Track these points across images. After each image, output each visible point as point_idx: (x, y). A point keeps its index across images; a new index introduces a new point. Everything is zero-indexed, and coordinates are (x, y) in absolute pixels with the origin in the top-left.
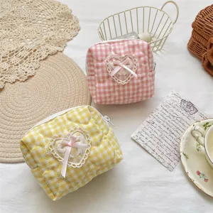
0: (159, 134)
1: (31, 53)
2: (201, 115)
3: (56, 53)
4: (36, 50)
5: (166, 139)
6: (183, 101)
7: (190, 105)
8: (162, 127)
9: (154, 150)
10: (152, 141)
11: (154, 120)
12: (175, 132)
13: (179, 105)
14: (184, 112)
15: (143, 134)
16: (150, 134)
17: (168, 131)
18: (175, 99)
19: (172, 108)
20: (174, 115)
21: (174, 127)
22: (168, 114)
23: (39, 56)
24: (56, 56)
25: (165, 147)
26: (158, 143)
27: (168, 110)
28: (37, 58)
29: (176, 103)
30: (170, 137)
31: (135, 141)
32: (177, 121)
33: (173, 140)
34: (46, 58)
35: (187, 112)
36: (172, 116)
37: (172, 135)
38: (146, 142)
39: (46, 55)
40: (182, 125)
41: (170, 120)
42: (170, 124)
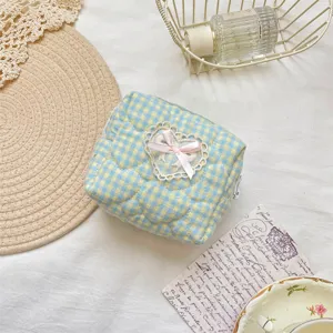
0: (215, 292)
1: (9, 24)
2: (302, 264)
3: (61, 28)
4: (19, 16)
5: (224, 302)
6: (275, 230)
7: (287, 241)
8: (223, 279)
9: (198, 322)
10: (198, 303)
11: (211, 264)
12: (244, 293)
13: (264, 239)
14: (270, 253)
15: (186, 288)
16: (197, 290)
17: (231, 289)
18: (261, 225)
19: (251, 244)
20: (251, 258)
21: (244, 281)
22: (239, 255)
23: (25, 32)
24: (61, 34)
25: (217, 317)
26: (208, 309)
27: (241, 245)
28: (22, 38)
29: (260, 234)
30: (232, 302)
31: (168, 299)
32: (252, 271)
33: (236, 306)
34: (41, 38)
35: (276, 253)
36: (246, 258)
37: (237, 296)
38: (186, 305)
39: (41, 33)
40: (259, 279)
41: (240, 266)
42: (238, 275)
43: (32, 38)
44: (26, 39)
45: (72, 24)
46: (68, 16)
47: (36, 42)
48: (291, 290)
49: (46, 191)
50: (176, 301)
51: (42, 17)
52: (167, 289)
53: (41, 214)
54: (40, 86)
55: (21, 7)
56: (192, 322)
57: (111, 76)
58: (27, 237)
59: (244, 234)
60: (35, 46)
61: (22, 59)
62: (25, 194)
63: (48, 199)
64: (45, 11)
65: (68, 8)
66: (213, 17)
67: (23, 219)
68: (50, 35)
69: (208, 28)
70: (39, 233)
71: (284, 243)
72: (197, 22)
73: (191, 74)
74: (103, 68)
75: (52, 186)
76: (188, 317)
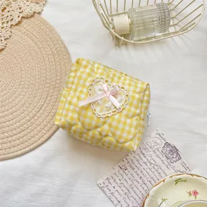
0: (130, 182)
2: (184, 165)
3: (32, 16)
5: (135, 189)
6: (167, 144)
8: (135, 175)
9: (119, 202)
10: (120, 191)
11: (127, 166)
12: (148, 183)
13: (160, 150)
14: (164, 159)
15: (112, 181)
16: (119, 182)
17: (140, 181)
18: (158, 141)
19: (152, 153)
20: (152, 162)
21: (148, 176)
22: (145, 160)
23: (9, 18)
24: (32, 19)
25: (131, 198)
26: (125, 194)
27: (146, 154)
28: (7, 22)
29: (158, 146)
30: (141, 189)
31: (101, 188)
32: (153, 170)
33: (143, 192)
34: (19, 22)
35: (168, 158)
36: (149, 162)
37: (143, 185)
38: (112, 191)
39: (20, 19)
40: (157, 175)
41: (145, 167)
42: (145, 172)
43: (14, 23)
44: (10, 23)
45: (39, 13)
46: (37, 8)
47: (16, 25)
48: (177, 181)
49: (24, 120)
50: (105, 189)
51: (20, 8)
52: (100, 181)
53: (21, 135)
54: (19, 54)
55: (6, 2)
56: (116, 202)
57: (65, 47)
58: (12, 150)
59: (148, 147)
60: (16, 27)
61: (7, 36)
62: (11, 122)
63: (25, 126)
64: (22, 5)
65: (37, 3)
66: (129, 10)
67: (10, 138)
68: (25, 21)
69: (127, 16)
70: (20, 147)
71: (173, 152)
72: (119, 12)
73: (116, 45)
74: (60, 42)
75: (27, 118)
76: (113, 199)
